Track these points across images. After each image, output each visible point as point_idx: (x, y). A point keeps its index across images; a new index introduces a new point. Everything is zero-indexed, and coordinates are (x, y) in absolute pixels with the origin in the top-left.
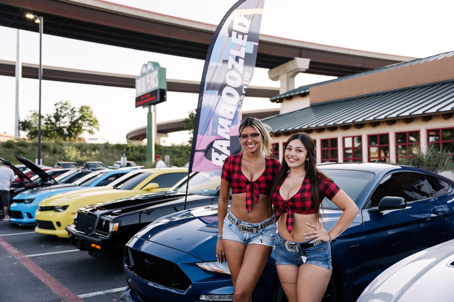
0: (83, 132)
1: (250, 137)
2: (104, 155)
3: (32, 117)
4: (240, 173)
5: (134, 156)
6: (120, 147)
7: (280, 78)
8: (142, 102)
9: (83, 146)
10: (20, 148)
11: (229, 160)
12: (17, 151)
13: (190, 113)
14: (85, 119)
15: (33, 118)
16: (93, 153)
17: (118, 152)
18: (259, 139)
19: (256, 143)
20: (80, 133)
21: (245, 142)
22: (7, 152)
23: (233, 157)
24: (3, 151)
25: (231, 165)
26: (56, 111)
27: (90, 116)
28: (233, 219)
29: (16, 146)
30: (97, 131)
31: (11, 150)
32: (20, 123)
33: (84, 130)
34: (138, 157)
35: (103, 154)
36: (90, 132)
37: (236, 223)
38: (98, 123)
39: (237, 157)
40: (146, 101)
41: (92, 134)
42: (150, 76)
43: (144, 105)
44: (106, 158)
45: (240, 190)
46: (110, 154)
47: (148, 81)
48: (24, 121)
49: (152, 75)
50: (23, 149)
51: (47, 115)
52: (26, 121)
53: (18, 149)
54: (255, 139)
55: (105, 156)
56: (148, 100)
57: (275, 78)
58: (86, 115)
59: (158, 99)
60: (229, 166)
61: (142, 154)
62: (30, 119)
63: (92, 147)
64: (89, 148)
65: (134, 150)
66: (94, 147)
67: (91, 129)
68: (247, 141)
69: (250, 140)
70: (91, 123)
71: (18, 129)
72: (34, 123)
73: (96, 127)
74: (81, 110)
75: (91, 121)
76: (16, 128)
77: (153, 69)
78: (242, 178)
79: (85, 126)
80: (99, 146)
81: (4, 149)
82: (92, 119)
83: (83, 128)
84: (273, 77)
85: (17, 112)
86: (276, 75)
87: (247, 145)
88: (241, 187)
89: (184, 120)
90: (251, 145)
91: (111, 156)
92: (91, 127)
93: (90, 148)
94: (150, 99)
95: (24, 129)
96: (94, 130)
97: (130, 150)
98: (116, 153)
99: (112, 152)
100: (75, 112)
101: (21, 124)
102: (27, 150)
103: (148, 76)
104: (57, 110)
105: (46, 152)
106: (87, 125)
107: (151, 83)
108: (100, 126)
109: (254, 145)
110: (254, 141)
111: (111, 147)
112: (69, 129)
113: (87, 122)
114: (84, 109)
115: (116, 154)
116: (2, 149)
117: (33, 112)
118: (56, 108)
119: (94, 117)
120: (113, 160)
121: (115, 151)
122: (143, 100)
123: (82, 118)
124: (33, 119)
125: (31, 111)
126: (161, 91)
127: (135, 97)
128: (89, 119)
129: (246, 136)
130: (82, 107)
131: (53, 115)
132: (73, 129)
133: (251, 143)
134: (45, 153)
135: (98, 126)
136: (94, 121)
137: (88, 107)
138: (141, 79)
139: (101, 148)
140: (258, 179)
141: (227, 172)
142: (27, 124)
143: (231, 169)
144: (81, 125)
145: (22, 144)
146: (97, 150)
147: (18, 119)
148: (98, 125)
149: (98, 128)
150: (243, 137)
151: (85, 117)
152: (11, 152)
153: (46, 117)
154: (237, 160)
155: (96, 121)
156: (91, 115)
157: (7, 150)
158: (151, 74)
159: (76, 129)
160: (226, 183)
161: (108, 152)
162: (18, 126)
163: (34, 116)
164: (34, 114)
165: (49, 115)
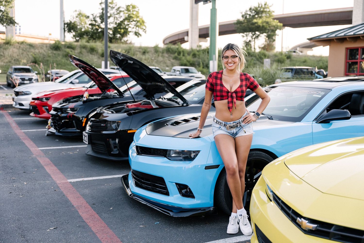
0: (130, 34)
1: (230, 58)
2: (155, 59)
4: (222, 85)
5: (187, 61)
6: (170, 50)
9: (132, 49)
10: (68, 50)
11: (213, 76)
12: (65, 53)
13: (244, 14)
14: (132, 20)
15: (78, 18)
17: (169, 56)
18: (237, 60)
19: (235, 63)
21: (226, 62)
22: (55, 54)
23: (216, 73)
24: (51, 53)
25: (214, 80)
26: (102, 11)
27: (136, 16)
28: (221, 123)
29: (63, 48)
30: (144, 33)
31: (59, 52)
32: (65, 24)
33: (131, 32)
34: (191, 62)
35: (153, 58)
36: (137, 34)
37: (223, 125)
38: (145, 24)
39: (218, 73)
41: (139, 37)
44: (156, 62)
45: (222, 98)
46: (160, 59)
48: (69, 22)
50: (71, 51)
51: (93, 15)
52: (71, 22)
53: (65, 51)
54: (233, 60)
55: (155, 61)
58: (132, 15)
60: (213, 80)
61: (195, 59)
62: (75, 20)
63: (141, 50)
64: (138, 51)
65: (186, 55)
66: (144, 51)
67: (137, 31)
68: (228, 61)
69: (230, 60)
70: (139, 24)
71: (63, 30)
72: (78, 24)
74: (127, 10)
75: (138, 22)
76: (61, 29)
78: (224, 89)
79: (132, 27)
80: (149, 50)
81: (51, 51)
82: (138, 19)
83: (130, 29)
85: (62, 13)
87: (228, 64)
88: (223, 96)
89: (236, 22)
90: (230, 64)
91: (162, 61)
92: (138, 28)
93: (140, 52)
95: (69, 31)
96: (141, 32)
97: (182, 54)
98: (167, 57)
99: (163, 56)
100: (121, 11)
101: (66, 26)
102: (75, 52)
105: (94, 54)
108: (146, 28)
109: (233, 64)
110: (233, 61)
111: (161, 50)
112: (115, 31)
113: (134, 23)
114: (130, 8)
115: (166, 59)
116: (50, 51)
117: (78, 13)
118: (101, 8)
119: (140, 17)
120: (165, 65)
121: (165, 55)
123: (129, 18)
125: (76, 11)
128: (135, 19)
129: (227, 57)
130: (128, 6)
131: (98, 15)
132: (119, 30)
133: (230, 63)
134: (93, 56)
135: (144, 28)
136: (141, 21)
139: (151, 51)
140: (236, 90)
141: (210, 85)
142: (72, 24)
143: (215, 82)
144: (127, 27)
145: (70, 46)
147: (63, 20)
148: (145, 26)
149: (144, 29)
150: (225, 58)
152: (59, 55)
153: (91, 17)
154: (219, 76)
155: (143, 22)
156: (138, 15)
157: (55, 52)
159: (122, 31)
160: (209, 92)
161: (158, 56)
162: (63, 27)
163: (79, 16)
164: (80, 14)
165: (95, 15)
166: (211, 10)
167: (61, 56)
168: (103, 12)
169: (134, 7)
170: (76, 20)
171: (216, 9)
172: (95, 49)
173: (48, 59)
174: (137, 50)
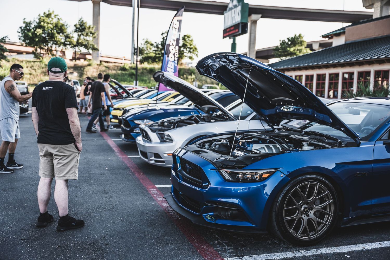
0: (185, 58)
2: (199, 79)
3: (144, 44)
7: (375, 6)
8: (227, 34)
12: (130, 73)
14: (186, 47)
16: (189, 77)
20: (182, 59)
22: (123, 74)
24: (121, 73)
27: (190, 44)
29: (129, 70)
31: (126, 72)
32: (135, 49)
33: (185, 56)
36: (191, 58)
38: (197, 50)
40: (230, 33)
41: (192, 60)
42: (235, 11)
43: (230, 36)
44: (200, 81)
47: (233, 15)
49: (237, 10)
51: (156, 43)
52: (140, 48)
56: (232, 32)
57: (370, 5)
58: (187, 43)
59: (240, 32)
63: (189, 71)
67: (191, 56)
70: (191, 50)
71: (133, 54)
72: (145, 50)
73: (196, 54)
74: (184, 39)
75: (191, 48)
76: (132, 54)
77: (237, 5)
79: (186, 52)
81: (121, 71)
82: (192, 46)
83: (185, 54)
84: (368, 5)
85: (133, 41)
86: (371, 3)
92: (192, 53)
94: (234, 31)
96: (194, 56)
103: (233, 11)
104: (163, 38)
106: (188, 52)
107: (235, 17)
108: (198, 53)
113: (188, 49)
114: (186, 37)
117: (145, 41)
118: (162, 37)
119: (194, 45)
122: (229, 32)
123: (184, 46)
124: (145, 46)
125: (144, 39)
126: (243, 24)
127: (223, 29)
128: (189, 46)
130: (185, 36)
131: (160, 43)
135: (197, 53)
136: (194, 48)
137: (190, 36)
138: (228, 12)
145: (135, 68)
146: (193, 74)
147: (133, 46)
148: (197, 52)
151: (186, 45)
153: (155, 45)
155: (196, 49)
156: (191, 43)
158: (235, 9)
162: (133, 52)
163: (146, 44)
164: (147, 42)
165: (157, 43)
166: (232, 44)
167: (127, 76)
168: (163, 41)
169: (189, 37)
170: (144, 47)
171: (236, 44)
172: (154, 70)
173: (118, 77)
174: (187, 71)
